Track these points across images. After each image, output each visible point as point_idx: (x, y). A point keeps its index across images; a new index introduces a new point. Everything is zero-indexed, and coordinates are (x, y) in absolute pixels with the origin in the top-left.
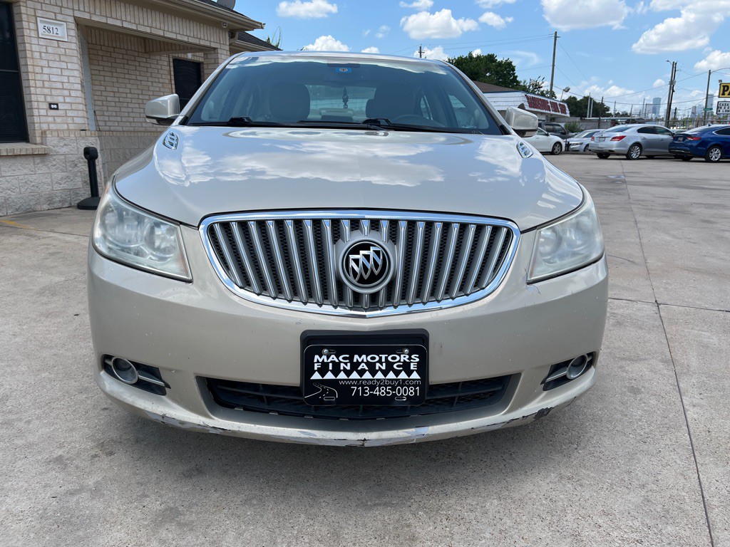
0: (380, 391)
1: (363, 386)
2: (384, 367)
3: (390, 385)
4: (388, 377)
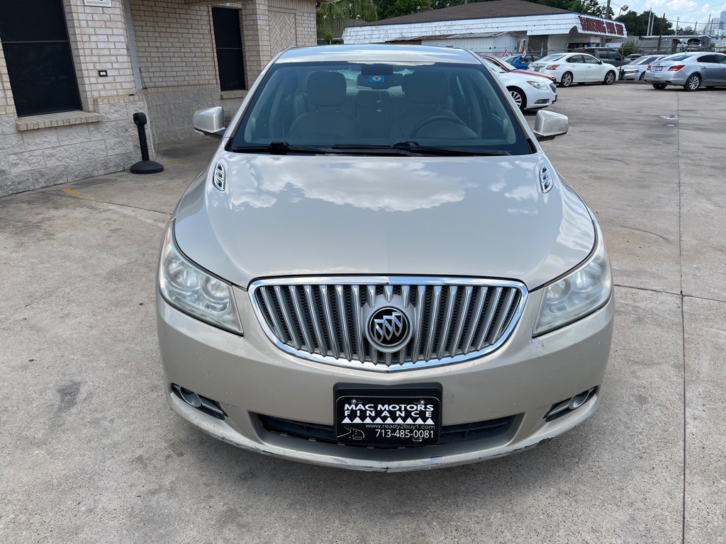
0: (399, 433)
1: (385, 429)
2: (403, 415)
3: (408, 429)
4: (406, 422)
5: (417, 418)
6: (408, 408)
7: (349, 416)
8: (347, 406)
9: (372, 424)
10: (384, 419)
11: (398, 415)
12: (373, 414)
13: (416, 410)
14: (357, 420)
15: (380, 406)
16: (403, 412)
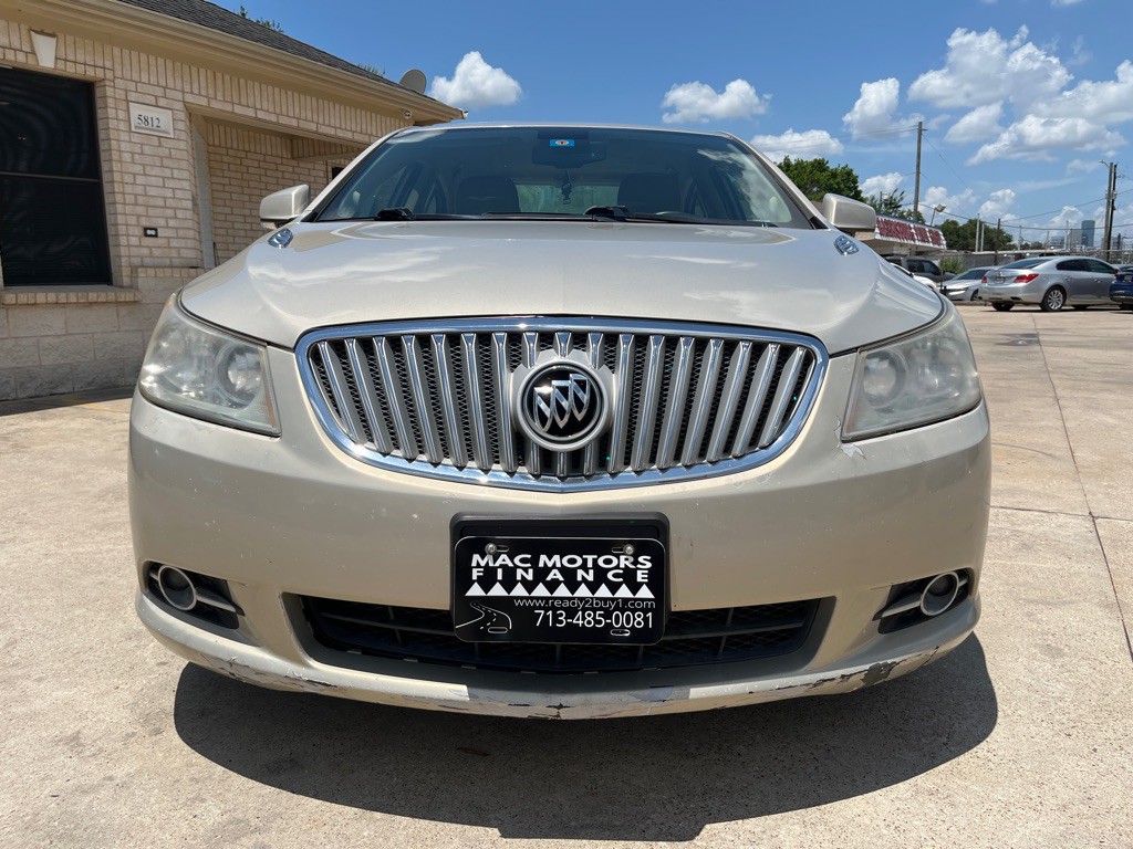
0: (584, 619)
1: (555, 609)
2: (590, 577)
3: (601, 609)
4: (598, 595)
5: (620, 584)
6: (600, 562)
7: (480, 580)
8: (476, 558)
9: (527, 598)
10: (552, 586)
11: (579, 579)
12: (530, 577)
13: (617, 567)
14: (498, 590)
15: (543, 558)
16: (591, 572)
